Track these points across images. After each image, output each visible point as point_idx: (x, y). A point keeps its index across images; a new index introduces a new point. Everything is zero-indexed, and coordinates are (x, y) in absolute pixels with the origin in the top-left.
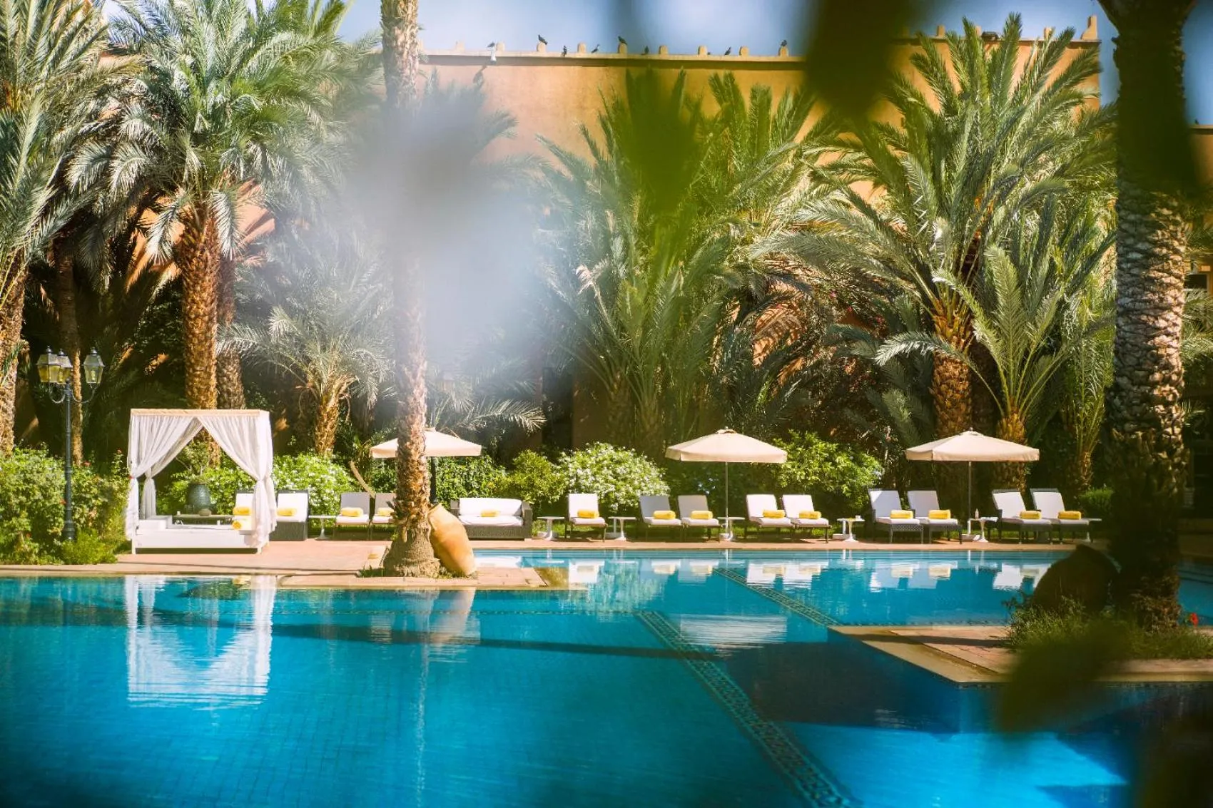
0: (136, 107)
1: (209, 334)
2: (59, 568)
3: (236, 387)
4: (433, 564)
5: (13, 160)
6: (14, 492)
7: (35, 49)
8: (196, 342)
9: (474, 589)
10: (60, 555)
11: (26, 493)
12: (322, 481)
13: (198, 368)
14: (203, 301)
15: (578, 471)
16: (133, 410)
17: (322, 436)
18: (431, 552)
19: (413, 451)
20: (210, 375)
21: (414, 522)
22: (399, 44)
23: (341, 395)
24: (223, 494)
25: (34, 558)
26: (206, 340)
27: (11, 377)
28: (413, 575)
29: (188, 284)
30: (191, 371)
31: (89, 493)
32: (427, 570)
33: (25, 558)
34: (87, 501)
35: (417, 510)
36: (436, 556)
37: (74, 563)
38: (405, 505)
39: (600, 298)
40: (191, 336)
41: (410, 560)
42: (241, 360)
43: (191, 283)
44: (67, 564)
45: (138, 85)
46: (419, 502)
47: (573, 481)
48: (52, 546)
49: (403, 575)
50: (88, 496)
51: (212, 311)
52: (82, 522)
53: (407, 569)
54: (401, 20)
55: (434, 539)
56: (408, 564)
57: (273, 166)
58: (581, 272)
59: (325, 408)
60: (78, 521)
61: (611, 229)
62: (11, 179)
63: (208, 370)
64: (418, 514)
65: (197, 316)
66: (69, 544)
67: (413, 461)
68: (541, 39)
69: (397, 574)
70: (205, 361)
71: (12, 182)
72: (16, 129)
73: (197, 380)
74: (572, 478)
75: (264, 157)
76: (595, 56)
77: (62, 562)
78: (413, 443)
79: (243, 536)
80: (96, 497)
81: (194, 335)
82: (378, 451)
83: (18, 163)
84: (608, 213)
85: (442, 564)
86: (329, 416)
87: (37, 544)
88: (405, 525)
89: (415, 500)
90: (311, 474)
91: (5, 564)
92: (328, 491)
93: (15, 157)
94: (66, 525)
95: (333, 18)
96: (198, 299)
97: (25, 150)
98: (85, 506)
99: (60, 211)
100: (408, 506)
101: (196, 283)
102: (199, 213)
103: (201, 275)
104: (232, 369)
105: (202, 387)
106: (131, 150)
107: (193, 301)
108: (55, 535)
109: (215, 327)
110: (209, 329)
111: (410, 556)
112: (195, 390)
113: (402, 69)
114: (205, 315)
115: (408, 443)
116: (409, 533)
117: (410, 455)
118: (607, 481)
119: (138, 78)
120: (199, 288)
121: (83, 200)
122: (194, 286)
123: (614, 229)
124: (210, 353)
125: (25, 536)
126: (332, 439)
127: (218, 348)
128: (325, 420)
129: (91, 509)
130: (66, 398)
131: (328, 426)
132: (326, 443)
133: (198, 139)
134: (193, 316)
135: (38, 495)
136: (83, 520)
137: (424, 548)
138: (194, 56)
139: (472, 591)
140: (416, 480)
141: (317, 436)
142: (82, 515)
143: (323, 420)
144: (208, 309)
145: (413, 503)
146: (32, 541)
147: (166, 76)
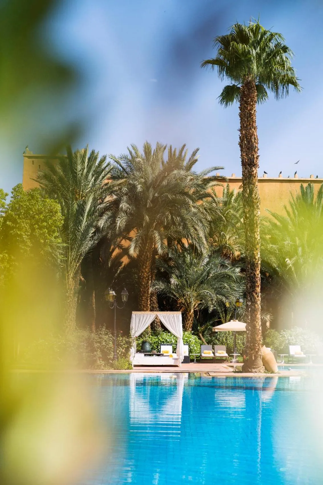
0: (125, 198)
1: (148, 285)
2: (112, 371)
3: (156, 305)
4: (262, 368)
5: (81, 218)
6: (95, 342)
7: (88, 176)
8: (143, 287)
9: (278, 377)
10: (112, 366)
11: (100, 343)
12: (190, 341)
13: (143, 298)
14: (146, 272)
15: (289, 337)
16: (133, 312)
17: (188, 324)
18: (262, 364)
19: (257, 325)
20: (148, 300)
21: (257, 352)
22: (254, 173)
23: (195, 308)
24: (153, 346)
25: (102, 367)
26: (147, 287)
27: (75, 301)
28: (256, 372)
29: (140, 265)
30: (141, 299)
31: (122, 343)
32: (261, 371)
33: (99, 367)
34: (121, 346)
35: (258, 347)
36: (264, 365)
37: (118, 369)
38: (253, 345)
39: (294, 271)
40: (141, 285)
41: (254, 367)
42: (157, 294)
43: (142, 265)
44: (115, 369)
45: (125, 189)
46: (259, 344)
47: (287, 341)
48: (109, 363)
49: (252, 372)
50: (122, 344)
51: (149, 276)
52: (120, 354)
53: (253, 370)
54: (255, 165)
55: (264, 360)
56: (254, 368)
57: (176, 220)
58: (287, 261)
59: (189, 313)
60: (118, 353)
61: (298, 244)
62: (80, 226)
63: (147, 298)
64: (258, 349)
65: (144, 277)
66: (116, 363)
67: (257, 329)
68: (265, 173)
69: (250, 372)
70: (146, 295)
71: (81, 227)
72: (83, 206)
73: (143, 302)
74: (287, 340)
75: (172, 217)
76: (289, 179)
77: (113, 369)
78: (257, 322)
79: (174, 360)
80: (124, 345)
81: (142, 285)
82: (217, 329)
83: (83, 219)
84: (296, 238)
85: (266, 369)
86: (190, 316)
87: (104, 362)
88: (253, 353)
89: (258, 344)
90: (186, 339)
91: (91, 369)
92: (192, 345)
93: (82, 216)
94: (114, 355)
95: (193, 165)
96: (144, 271)
97: (86, 214)
98: (120, 348)
99: (96, 238)
100: (255, 346)
101: (143, 265)
102: (145, 238)
103: (145, 262)
104: (154, 298)
105: (145, 305)
106: (123, 214)
107: (142, 272)
108: (110, 359)
109: (150, 282)
110: (148, 282)
111: (255, 365)
112: (142, 306)
113: (255, 183)
114: (146, 277)
115: (255, 322)
116: (255, 356)
117: (256, 326)
118: (301, 341)
119: (125, 187)
120: (144, 267)
121: (104, 234)
122: (143, 266)
123: (299, 244)
124: (148, 292)
125: (99, 359)
126: (191, 325)
127: (151, 290)
128: (189, 318)
129: (123, 349)
130: (114, 306)
131: (190, 320)
132: (189, 327)
133: (149, 210)
134: (142, 278)
135: (104, 343)
136: (120, 353)
137: (260, 362)
138: (145, 179)
139: (277, 377)
140: (258, 336)
141: (186, 324)
142: (120, 351)
143: (188, 318)
144: (148, 275)
145: (257, 345)
146: (102, 361)
147: (134, 187)
